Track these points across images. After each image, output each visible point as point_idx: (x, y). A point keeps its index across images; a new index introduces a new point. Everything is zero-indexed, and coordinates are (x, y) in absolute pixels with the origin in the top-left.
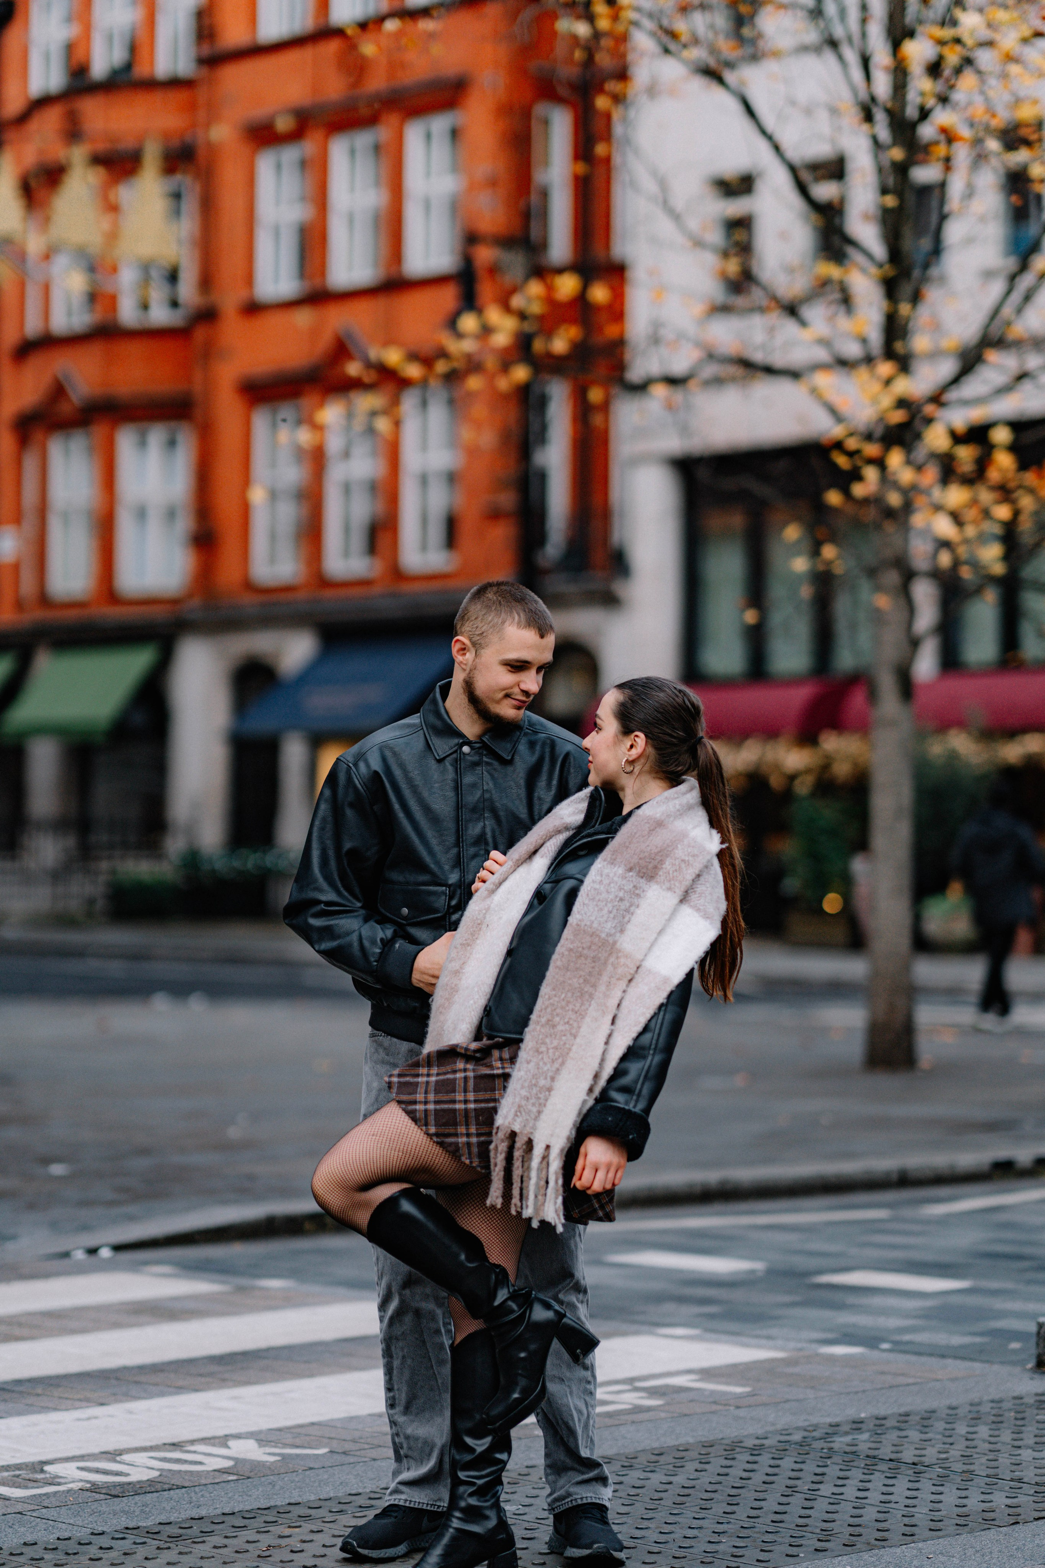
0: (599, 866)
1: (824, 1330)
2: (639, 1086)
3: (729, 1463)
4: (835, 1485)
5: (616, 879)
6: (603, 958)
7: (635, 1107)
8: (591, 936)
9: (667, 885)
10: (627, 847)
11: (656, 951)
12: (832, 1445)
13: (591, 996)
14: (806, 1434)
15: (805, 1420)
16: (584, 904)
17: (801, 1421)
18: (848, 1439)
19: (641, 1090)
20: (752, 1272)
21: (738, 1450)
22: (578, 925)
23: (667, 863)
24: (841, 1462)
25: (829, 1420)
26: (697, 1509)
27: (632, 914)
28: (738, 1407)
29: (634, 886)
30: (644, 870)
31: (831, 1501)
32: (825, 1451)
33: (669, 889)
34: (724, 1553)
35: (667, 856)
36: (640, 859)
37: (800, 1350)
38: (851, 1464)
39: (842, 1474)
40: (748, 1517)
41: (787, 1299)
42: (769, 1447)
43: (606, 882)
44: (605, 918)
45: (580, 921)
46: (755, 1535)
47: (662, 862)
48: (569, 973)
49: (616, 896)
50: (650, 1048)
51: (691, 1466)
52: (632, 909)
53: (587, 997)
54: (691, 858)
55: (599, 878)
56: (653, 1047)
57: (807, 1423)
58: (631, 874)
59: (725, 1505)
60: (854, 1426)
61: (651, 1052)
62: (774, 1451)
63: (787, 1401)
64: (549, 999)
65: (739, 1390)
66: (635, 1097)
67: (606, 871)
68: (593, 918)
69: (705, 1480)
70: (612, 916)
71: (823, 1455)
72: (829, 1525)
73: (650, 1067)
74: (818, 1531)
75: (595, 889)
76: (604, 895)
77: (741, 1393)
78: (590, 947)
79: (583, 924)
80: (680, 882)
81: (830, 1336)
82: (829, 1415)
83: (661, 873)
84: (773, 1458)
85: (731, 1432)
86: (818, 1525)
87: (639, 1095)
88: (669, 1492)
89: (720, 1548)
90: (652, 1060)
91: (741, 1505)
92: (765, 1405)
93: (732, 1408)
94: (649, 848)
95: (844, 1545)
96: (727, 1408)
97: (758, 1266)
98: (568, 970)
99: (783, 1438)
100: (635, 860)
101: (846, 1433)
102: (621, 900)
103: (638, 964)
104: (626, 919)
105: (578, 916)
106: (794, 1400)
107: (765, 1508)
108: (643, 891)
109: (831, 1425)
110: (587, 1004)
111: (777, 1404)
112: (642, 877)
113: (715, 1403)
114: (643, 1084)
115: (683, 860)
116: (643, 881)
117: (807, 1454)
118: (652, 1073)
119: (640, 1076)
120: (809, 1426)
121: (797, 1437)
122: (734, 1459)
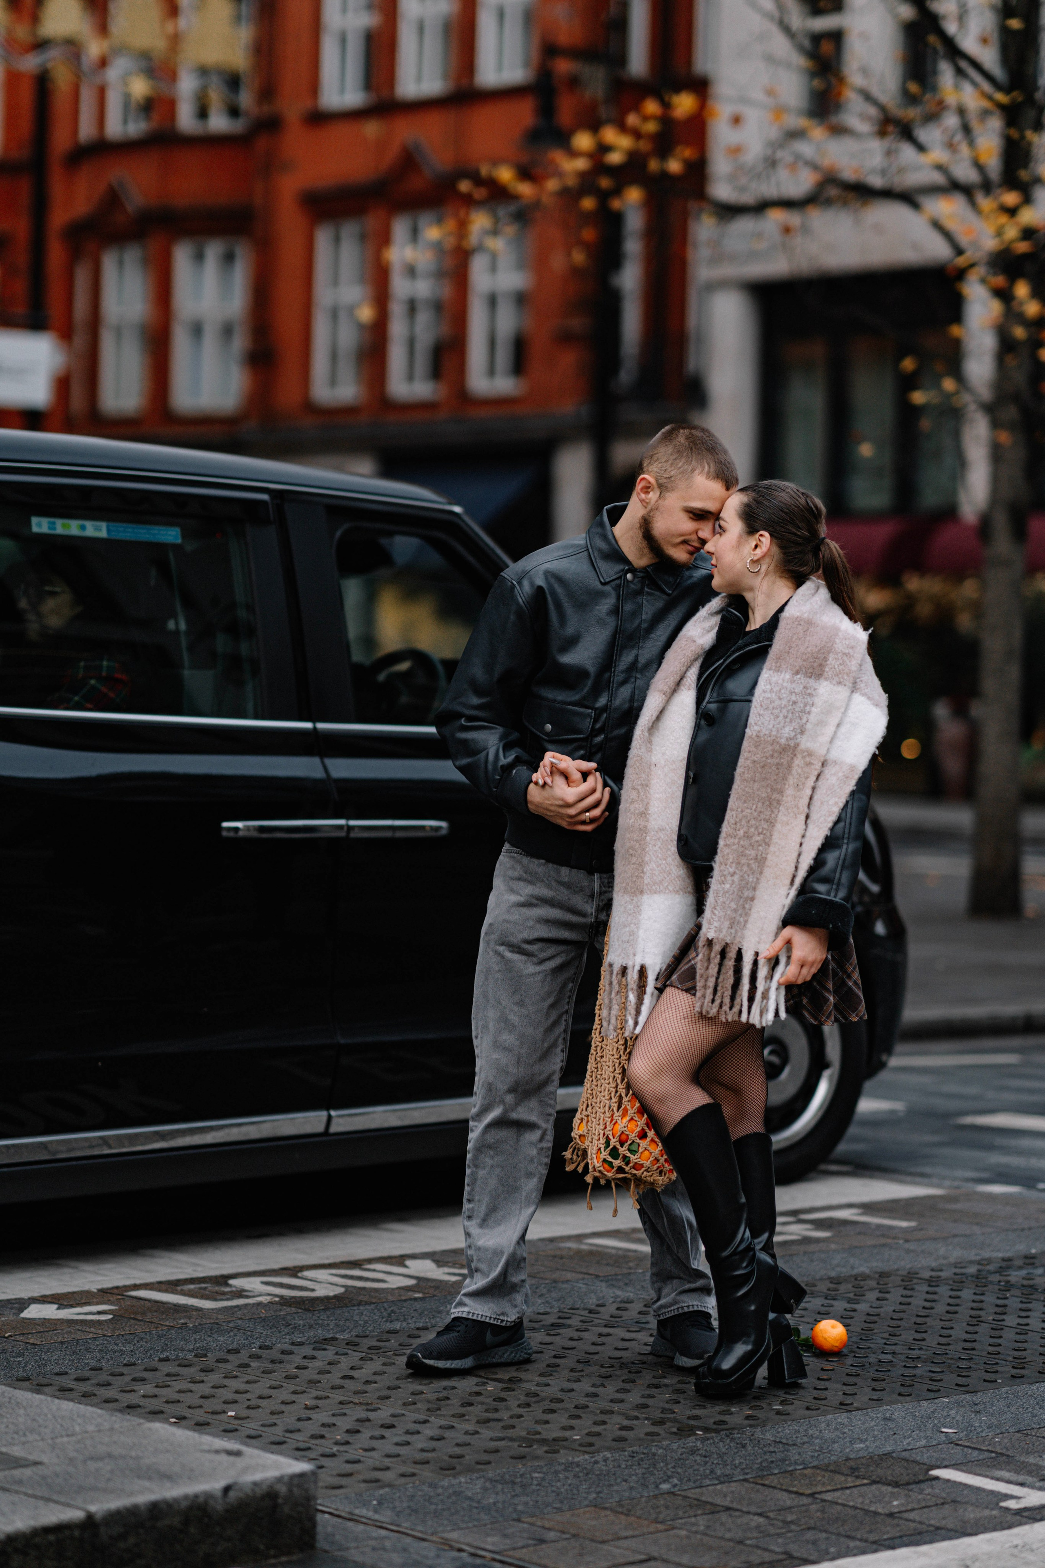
0: (766, 676)
1: (977, 1169)
2: (837, 875)
3: (909, 1293)
4: (1019, 1317)
5: (785, 684)
6: (785, 763)
7: (835, 896)
8: (772, 744)
9: (836, 679)
10: (789, 652)
11: (838, 743)
12: (1009, 1278)
13: (779, 802)
14: (980, 1267)
15: (976, 1255)
16: (760, 715)
17: (972, 1255)
18: (1023, 1273)
19: (839, 880)
20: (893, 1112)
21: (915, 1281)
22: (757, 736)
23: (830, 659)
24: (1020, 1295)
25: (1000, 1255)
26: (886, 1335)
27: (809, 713)
28: (907, 1241)
29: (805, 687)
30: (811, 670)
31: (1018, 1331)
32: (1003, 1284)
33: (839, 683)
34: (921, 1377)
35: (829, 653)
36: (804, 661)
37: (957, 1188)
38: (1031, 1297)
39: (1024, 1306)
40: (939, 1344)
41: (936, 1138)
42: (946, 1279)
43: (776, 689)
44: (782, 724)
45: (759, 732)
46: (949, 1361)
47: (825, 659)
48: (756, 784)
49: (789, 701)
50: (843, 838)
51: (872, 1296)
52: (808, 709)
53: (775, 804)
54: (851, 651)
55: (768, 687)
56: (846, 836)
57: (978, 1258)
58: (798, 676)
59: (913, 1332)
60: (1028, 1261)
61: (845, 841)
62: (951, 1282)
63: (955, 1236)
64: (742, 811)
65: (904, 1224)
66: (834, 887)
67: (774, 679)
68: (771, 727)
69: (888, 1308)
70: (788, 720)
71: (1002, 1288)
72: (1020, 1353)
73: (846, 855)
74: (1011, 1359)
75: (768, 698)
76: (777, 702)
77: (907, 1228)
78: (772, 756)
79: (762, 734)
80: (848, 675)
81: (985, 1175)
82: (999, 1251)
83: (827, 669)
84: (952, 1290)
85: (906, 1264)
86: (1010, 1353)
87: (839, 884)
88: (855, 1319)
89: (918, 1372)
90: (847, 849)
91: (929, 1332)
92: (934, 1239)
93: (901, 1242)
94: (809, 650)
95: (1039, 1372)
96: (896, 1241)
97: (898, 1106)
98: (755, 781)
99: (958, 1271)
100: (800, 662)
101: (1020, 1268)
102: (795, 703)
103: (822, 759)
104: (804, 720)
105: (756, 728)
106: (962, 1236)
107: (953, 1337)
108: (815, 689)
109: (1003, 1260)
110: (776, 811)
111: (945, 1239)
112: (810, 677)
113: (883, 1236)
114: (841, 873)
115: (844, 654)
116: (811, 682)
117: (985, 1286)
118: (847, 863)
119: (837, 865)
120: (982, 1260)
121: (972, 1270)
122: (912, 1289)
